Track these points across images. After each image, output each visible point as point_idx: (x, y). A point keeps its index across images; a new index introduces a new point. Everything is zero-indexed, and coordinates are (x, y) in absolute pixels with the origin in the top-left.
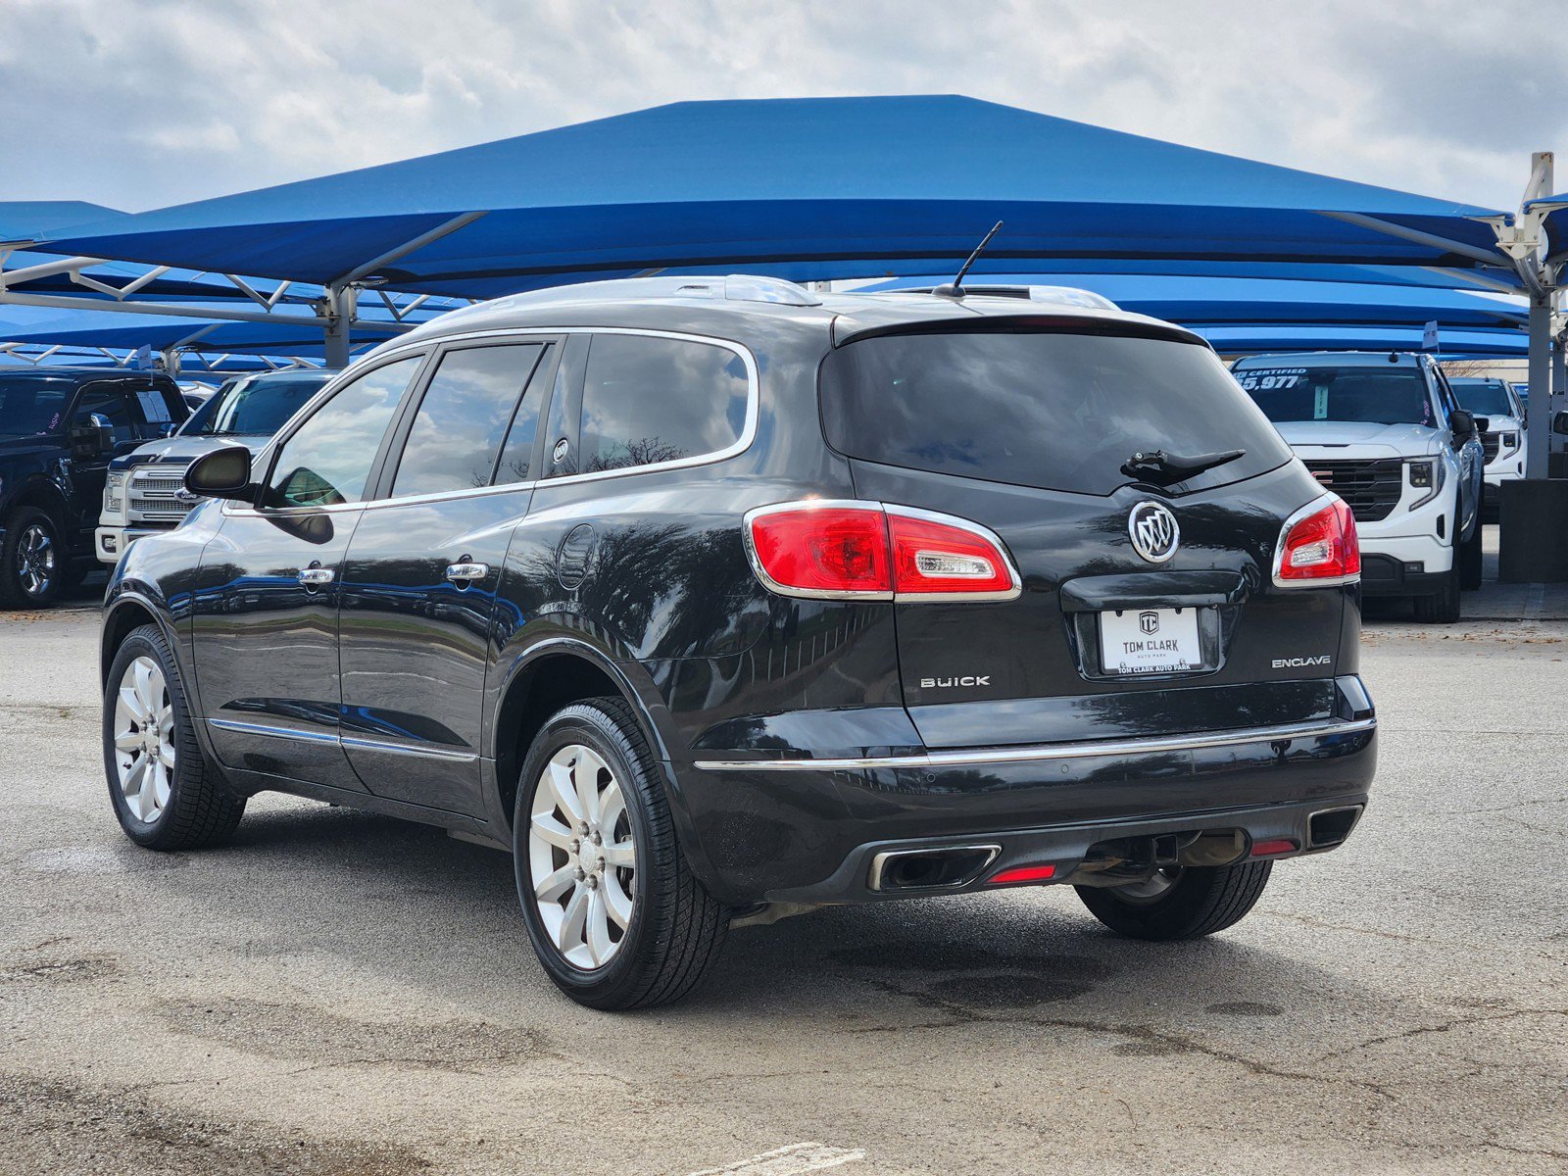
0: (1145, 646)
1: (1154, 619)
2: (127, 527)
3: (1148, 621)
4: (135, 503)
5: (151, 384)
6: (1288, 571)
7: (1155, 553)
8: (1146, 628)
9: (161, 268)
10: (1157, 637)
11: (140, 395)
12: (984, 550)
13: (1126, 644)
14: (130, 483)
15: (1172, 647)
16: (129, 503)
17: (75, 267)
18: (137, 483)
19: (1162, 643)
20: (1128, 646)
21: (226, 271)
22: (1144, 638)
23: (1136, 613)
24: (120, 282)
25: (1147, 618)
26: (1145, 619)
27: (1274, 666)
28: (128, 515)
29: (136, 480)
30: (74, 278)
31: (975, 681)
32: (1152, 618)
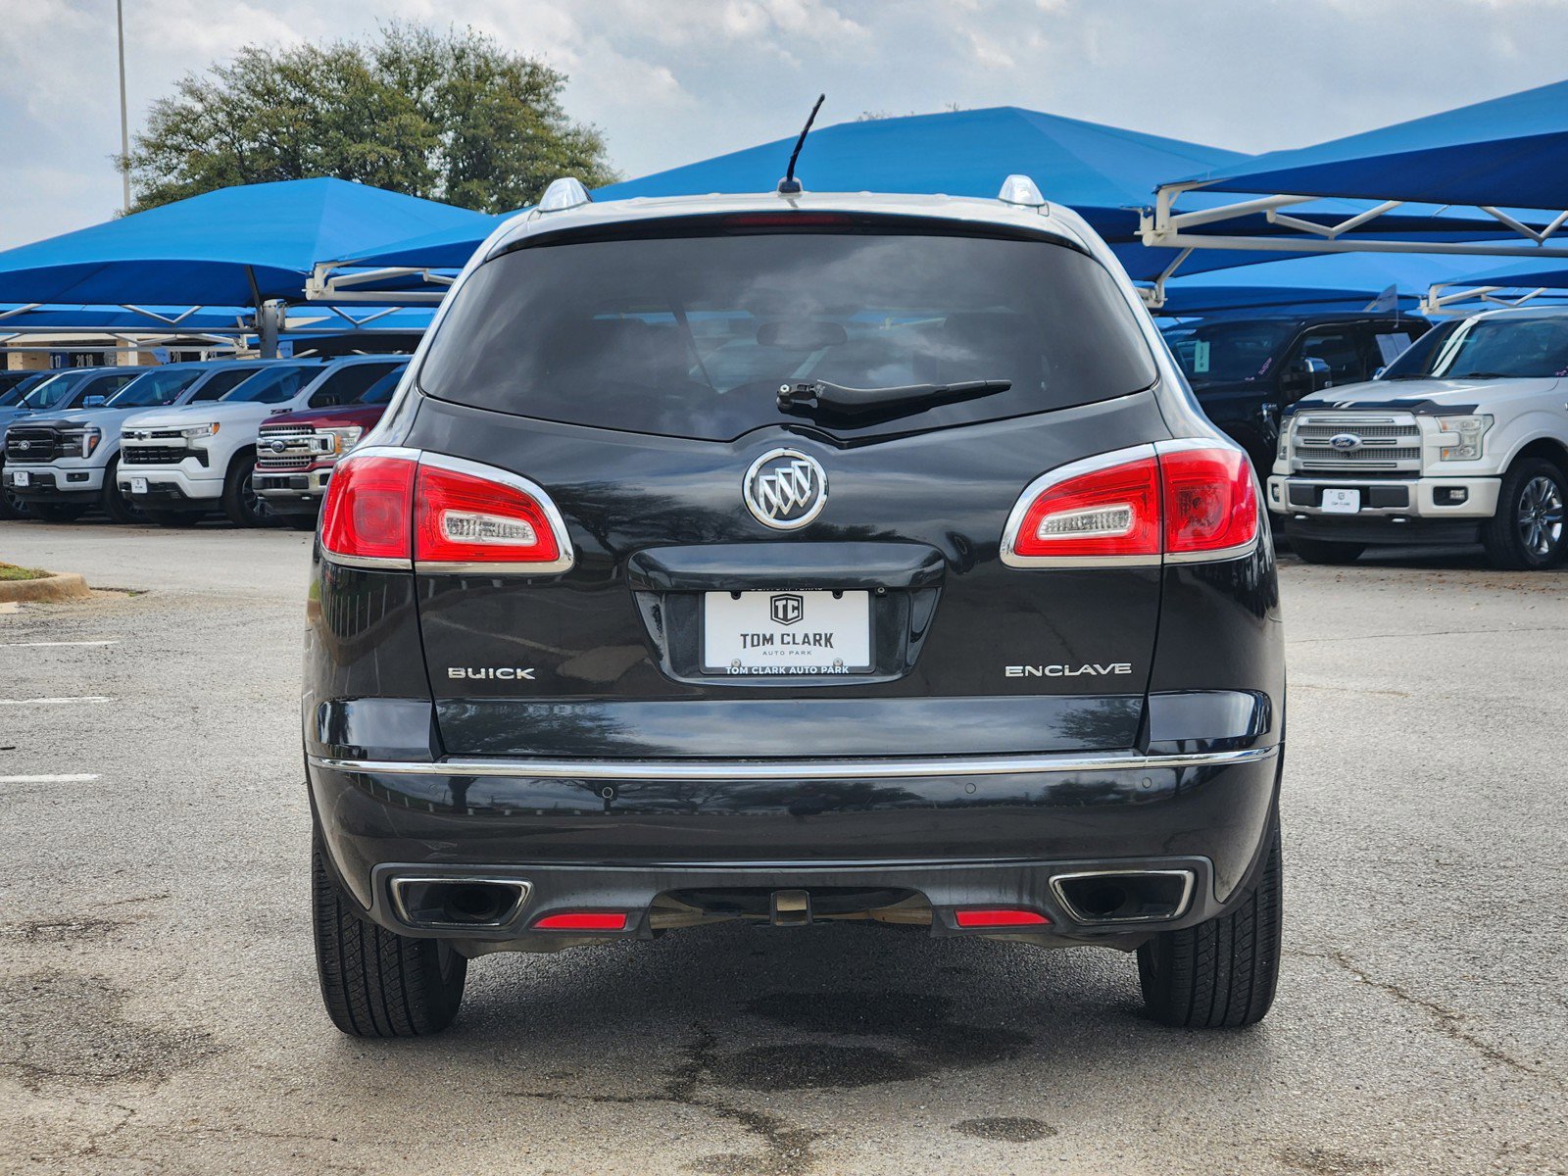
0: (777, 639)
1: (796, 604)
2: (1291, 475)
3: (785, 607)
4: (1298, 450)
5: (1396, 326)
6: (1029, 544)
7: (780, 516)
8: (781, 615)
9: (1390, 203)
10: (798, 629)
11: (1380, 339)
12: (524, 507)
13: (745, 636)
14: (1295, 430)
15: (823, 642)
16: (1293, 451)
17: (1272, 206)
18: (1301, 429)
19: (806, 636)
20: (749, 639)
21: (1480, 203)
22: (777, 629)
23: (764, 597)
24: (1332, 220)
25: (784, 602)
26: (780, 604)
27: (1008, 674)
28: (1294, 463)
29: (1300, 427)
30: (1271, 218)
31: (515, 673)
32: (791, 603)
